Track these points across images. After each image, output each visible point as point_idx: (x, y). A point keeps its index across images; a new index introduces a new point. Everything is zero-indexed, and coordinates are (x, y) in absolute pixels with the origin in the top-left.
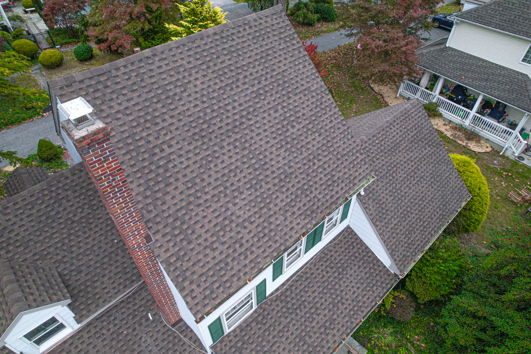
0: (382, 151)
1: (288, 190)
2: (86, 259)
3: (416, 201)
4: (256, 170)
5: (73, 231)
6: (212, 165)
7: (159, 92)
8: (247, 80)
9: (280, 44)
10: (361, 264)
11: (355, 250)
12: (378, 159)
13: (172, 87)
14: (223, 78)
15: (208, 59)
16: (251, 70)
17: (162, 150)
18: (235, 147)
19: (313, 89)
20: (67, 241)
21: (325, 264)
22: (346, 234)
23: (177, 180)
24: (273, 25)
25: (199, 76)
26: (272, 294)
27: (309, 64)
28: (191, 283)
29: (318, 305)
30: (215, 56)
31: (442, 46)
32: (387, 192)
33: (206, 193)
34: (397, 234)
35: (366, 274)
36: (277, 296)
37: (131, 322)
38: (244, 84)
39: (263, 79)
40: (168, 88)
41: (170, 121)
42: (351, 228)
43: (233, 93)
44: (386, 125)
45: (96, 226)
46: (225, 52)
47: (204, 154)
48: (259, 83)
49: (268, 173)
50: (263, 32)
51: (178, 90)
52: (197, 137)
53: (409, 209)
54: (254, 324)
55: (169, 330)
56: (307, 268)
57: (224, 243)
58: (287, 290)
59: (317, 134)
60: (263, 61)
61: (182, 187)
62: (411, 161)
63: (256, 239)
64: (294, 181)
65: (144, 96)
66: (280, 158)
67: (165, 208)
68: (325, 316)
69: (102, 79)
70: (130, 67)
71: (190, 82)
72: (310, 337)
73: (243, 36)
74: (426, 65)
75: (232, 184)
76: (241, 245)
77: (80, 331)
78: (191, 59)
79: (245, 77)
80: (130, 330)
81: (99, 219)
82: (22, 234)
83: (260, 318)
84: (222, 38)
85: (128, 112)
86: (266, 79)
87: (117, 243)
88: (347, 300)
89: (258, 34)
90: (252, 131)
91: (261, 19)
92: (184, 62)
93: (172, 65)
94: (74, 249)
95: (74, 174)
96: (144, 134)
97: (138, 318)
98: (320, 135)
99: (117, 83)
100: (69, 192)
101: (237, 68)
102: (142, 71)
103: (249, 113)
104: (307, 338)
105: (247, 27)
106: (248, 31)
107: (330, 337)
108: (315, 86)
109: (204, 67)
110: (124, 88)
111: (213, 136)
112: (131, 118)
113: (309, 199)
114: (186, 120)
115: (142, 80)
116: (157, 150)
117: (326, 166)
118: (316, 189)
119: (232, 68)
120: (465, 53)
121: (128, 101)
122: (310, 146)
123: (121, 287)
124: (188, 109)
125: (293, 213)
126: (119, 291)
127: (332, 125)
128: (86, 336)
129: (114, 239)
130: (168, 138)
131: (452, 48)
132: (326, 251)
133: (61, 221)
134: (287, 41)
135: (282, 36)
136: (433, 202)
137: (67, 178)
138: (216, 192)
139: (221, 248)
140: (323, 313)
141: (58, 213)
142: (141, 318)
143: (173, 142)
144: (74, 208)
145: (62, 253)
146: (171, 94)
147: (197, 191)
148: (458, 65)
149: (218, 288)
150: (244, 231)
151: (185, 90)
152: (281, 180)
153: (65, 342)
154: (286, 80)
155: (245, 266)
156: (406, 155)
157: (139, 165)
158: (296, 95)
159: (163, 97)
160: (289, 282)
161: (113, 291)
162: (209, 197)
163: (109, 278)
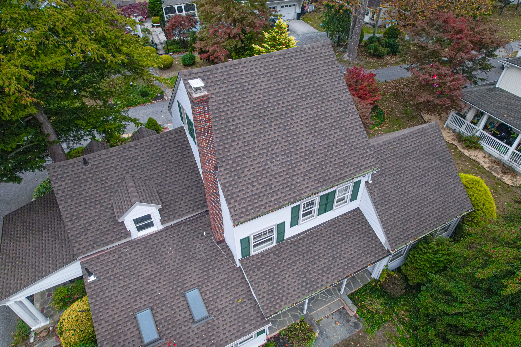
0: (394, 155)
1: (310, 162)
2: (173, 186)
3: (418, 200)
4: (290, 144)
5: (169, 168)
6: (262, 136)
7: (239, 86)
8: (295, 87)
9: (323, 66)
10: (362, 236)
11: (359, 226)
12: (389, 160)
13: (247, 84)
14: (280, 84)
15: (272, 70)
16: (300, 81)
17: (234, 121)
18: (279, 127)
19: (342, 99)
20: (164, 173)
21: (333, 230)
22: (355, 213)
23: (239, 139)
24: (321, 53)
25: (265, 80)
26: (289, 239)
27: (343, 82)
28: (236, 201)
29: (321, 255)
30: (277, 69)
31: (492, 87)
32: (393, 186)
33: (255, 151)
34: (395, 219)
35: (364, 244)
36: (292, 241)
37: (192, 234)
38: (293, 89)
39: (307, 87)
40: (244, 84)
41: (242, 104)
42: (360, 210)
43: (285, 93)
44: (402, 137)
45: (183, 168)
46: (284, 67)
47: (258, 127)
48: (304, 90)
49: (298, 148)
50: (313, 57)
51: (250, 87)
52: (256, 117)
53: (409, 204)
54: (272, 255)
55: (215, 245)
56: (319, 229)
57: (260, 184)
58: (300, 239)
59: (338, 130)
60: (309, 76)
61: (241, 145)
62: (420, 169)
63: (281, 187)
64: (315, 157)
65: (229, 87)
66: (309, 141)
67: (229, 154)
68: (325, 263)
69: (208, 74)
70: (224, 69)
71: (258, 83)
72: (310, 274)
73: (299, 59)
74: (473, 101)
75: (273, 150)
76: (271, 188)
77: (161, 231)
78: (262, 69)
79: (295, 85)
80: (191, 239)
81: (186, 164)
82: (142, 163)
83: (277, 252)
84: (285, 58)
85: (219, 95)
86: (309, 88)
87: (194, 181)
88: (344, 258)
89: (309, 58)
90: (293, 119)
91: (313, 48)
92: (257, 70)
93: (249, 71)
94: (168, 179)
95: (176, 133)
96: (225, 109)
97: (197, 233)
98: (340, 131)
99: (215, 77)
100: (172, 144)
101: (291, 78)
102: (231, 72)
103: (292, 108)
104: (307, 274)
105: (302, 53)
106: (303, 55)
107: (324, 278)
108: (344, 98)
109: (269, 75)
110: (219, 80)
111: (266, 118)
112: (220, 98)
113: (323, 171)
114: (252, 105)
115: (230, 78)
116: (231, 120)
117: (341, 153)
118: (330, 166)
119: (287, 78)
120: (512, 95)
121: (220, 88)
122: (331, 137)
123: (191, 210)
124: (254, 99)
125: (310, 178)
126: (189, 212)
127: (352, 126)
128: (164, 235)
129: (192, 179)
130: (238, 114)
131: (501, 89)
132: (336, 221)
133: (164, 160)
134: (329, 65)
136: (433, 204)
138: (261, 152)
139: (258, 186)
140: (323, 261)
141: (163, 155)
142: (199, 234)
143: (241, 117)
144: (172, 154)
145: (161, 180)
146: (245, 88)
147: (249, 149)
148: (503, 104)
149: (251, 209)
150: (274, 180)
151: (254, 87)
152: (306, 155)
153: (152, 235)
154: (323, 90)
155: (271, 201)
156: (416, 162)
157: (219, 126)
158: (328, 101)
159: (240, 89)
160: (304, 235)
161: (185, 211)
162: (256, 154)
163: (185, 202)
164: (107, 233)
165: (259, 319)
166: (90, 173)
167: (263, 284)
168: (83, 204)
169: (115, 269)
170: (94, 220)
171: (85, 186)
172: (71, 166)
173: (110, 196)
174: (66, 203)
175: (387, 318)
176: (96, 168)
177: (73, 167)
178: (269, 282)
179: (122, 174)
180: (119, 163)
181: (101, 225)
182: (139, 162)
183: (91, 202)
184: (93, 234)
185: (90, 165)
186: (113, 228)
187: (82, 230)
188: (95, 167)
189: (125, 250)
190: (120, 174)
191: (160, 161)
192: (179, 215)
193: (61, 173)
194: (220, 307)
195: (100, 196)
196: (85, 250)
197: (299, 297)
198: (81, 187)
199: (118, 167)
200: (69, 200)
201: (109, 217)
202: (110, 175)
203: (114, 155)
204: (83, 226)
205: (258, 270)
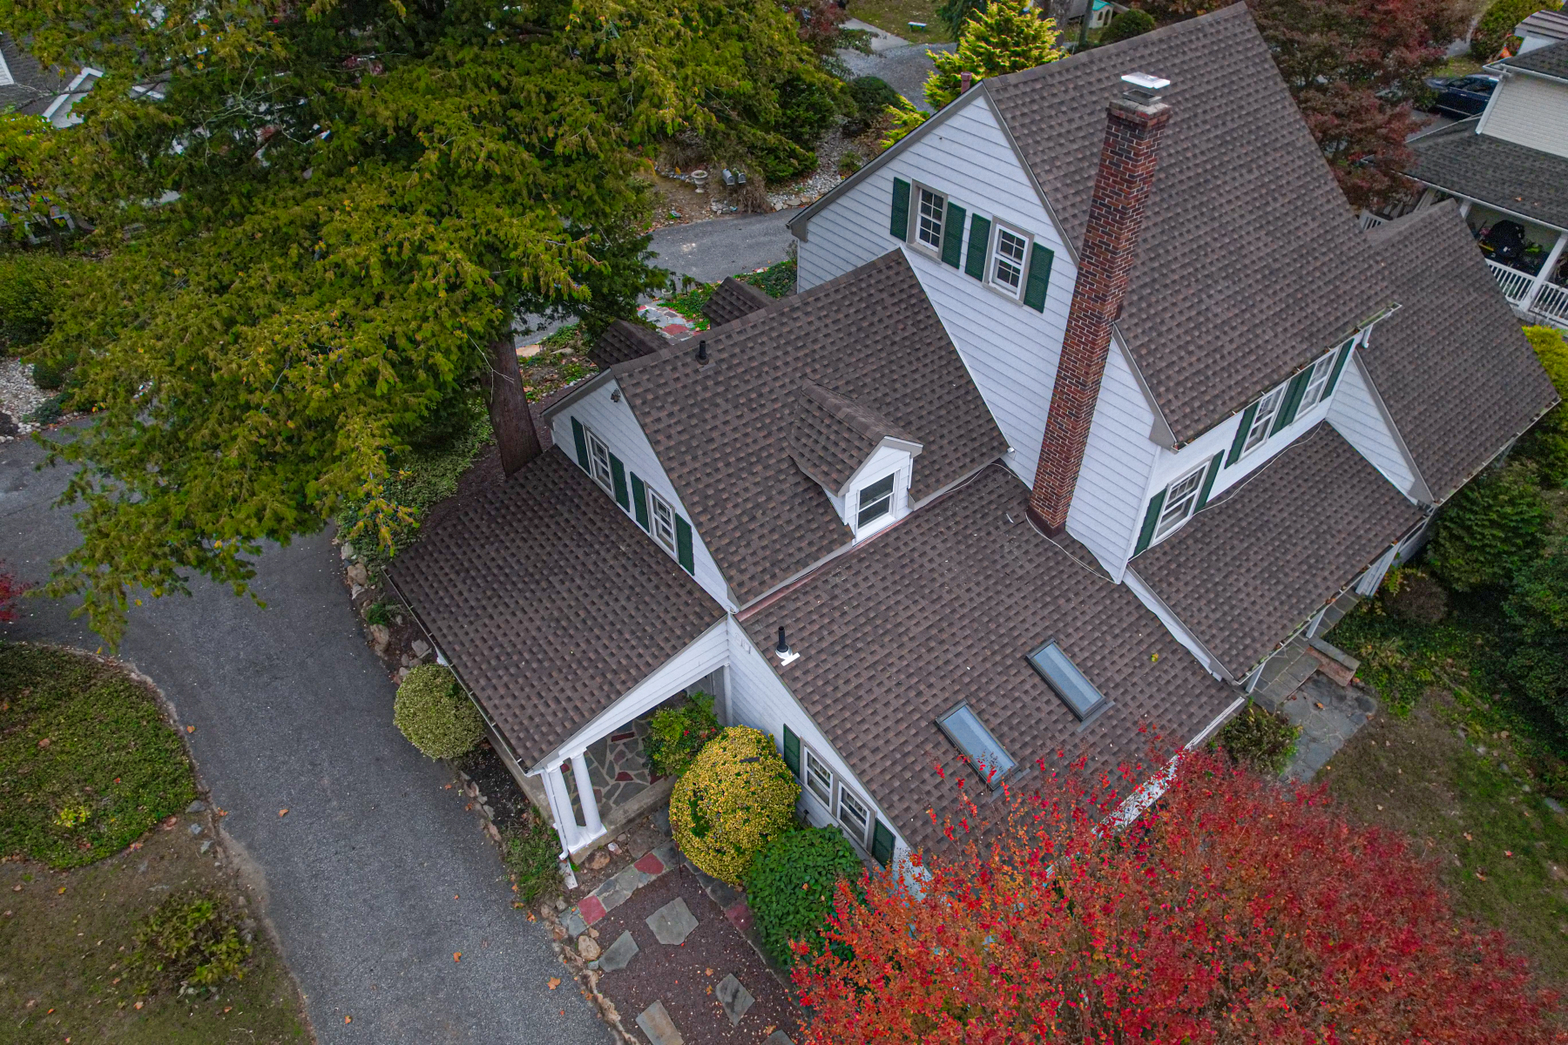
2: (916, 404)
3: (1456, 383)
4: (1231, 253)
5: (894, 358)
6: (1176, 234)
8: (1208, 117)
9: (1247, 67)
10: (1355, 481)
11: (1342, 460)
16: (1211, 102)
18: (1202, 214)
19: (1299, 145)
20: (887, 371)
21: (1293, 474)
22: (1323, 433)
24: (1235, 35)
26: (1212, 502)
27: (1291, 105)
29: (1292, 531)
31: (1466, 134)
32: (1404, 354)
33: (1173, 271)
34: (1425, 430)
35: (1366, 497)
36: (1219, 507)
37: (980, 522)
38: (1205, 122)
39: (1229, 118)
42: (1329, 425)
43: (1192, 133)
44: (1397, 238)
45: (925, 356)
47: (1165, 215)
48: (1224, 124)
49: (1247, 261)
50: (1223, 45)
53: (1443, 393)
54: (1190, 542)
55: (1043, 541)
56: (1262, 474)
57: (1200, 347)
58: (1235, 501)
59: (1310, 218)
60: (1227, 90)
62: (1444, 311)
63: (1240, 354)
64: (1282, 282)
66: (1261, 244)
68: (1305, 548)
72: (1286, 575)
74: (1428, 174)
75: (1204, 267)
77: (905, 523)
79: (1205, 112)
80: (983, 534)
81: (928, 344)
82: (829, 348)
83: (1199, 535)
84: (1171, 47)
86: (1233, 120)
87: (957, 388)
88: (1339, 531)
89: (1216, 48)
90: (1221, 195)
91: (1218, 23)
94: (898, 385)
95: (889, 268)
97: (991, 519)
98: (1313, 220)
100: (885, 295)
103: (1214, 167)
104: (1281, 575)
107: (1319, 580)
108: (1302, 141)
110: (1062, 103)
111: (1173, 192)
117: (1326, 270)
118: (1314, 302)
120: (1522, 147)
121: (1069, 122)
122: (1300, 233)
123: (968, 460)
125: (1286, 330)
126: (964, 465)
127: (1330, 206)
128: (916, 532)
129: (950, 383)
131: (1490, 138)
132: (1292, 455)
133: (878, 338)
134: (1256, 64)
135: (1250, 54)
136: (1485, 392)
137: (880, 271)
138: (1185, 273)
139: (1198, 353)
140: (1302, 544)
141: (872, 324)
142: (996, 519)
144: (892, 321)
145: (883, 390)
148: (1506, 173)
150: (1222, 337)
152: (1264, 277)
153: (887, 535)
154: (1260, 124)
156: (1433, 298)
158: (1276, 150)
160: (1238, 491)
161: (957, 465)
162: (1176, 277)
163: (951, 442)
164: (797, 535)
165: (1213, 691)
166: (717, 384)
167: (1200, 610)
168: (720, 465)
169: (835, 627)
170: (758, 505)
171: (714, 417)
172: (669, 368)
173: (780, 439)
174: (683, 464)
175: (1424, 675)
176: (729, 368)
177: (675, 369)
178: (1209, 602)
179: (792, 382)
180: (779, 353)
181: (779, 516)
182: (823, 348)
183: (739, 460)
184: (765, 542)
185: (712, 363)
186: (809, 521)
187: (738, 534)
188: (724, 366)
189: (838, 580)
190: (787, 380)
191: (869, 342)
192: (947, 476)
193: (651, 386)
194: (1118, 678)
195: (755, 441)
196: (756, 583)
197: (1284, 627)
198: (705, 421)
199: (779, 363)
200: (688, 458)
201: (790, 493)
202: (765, 384)
203: (762, 333)
204: (735, 523)
205: (1177, 579)
